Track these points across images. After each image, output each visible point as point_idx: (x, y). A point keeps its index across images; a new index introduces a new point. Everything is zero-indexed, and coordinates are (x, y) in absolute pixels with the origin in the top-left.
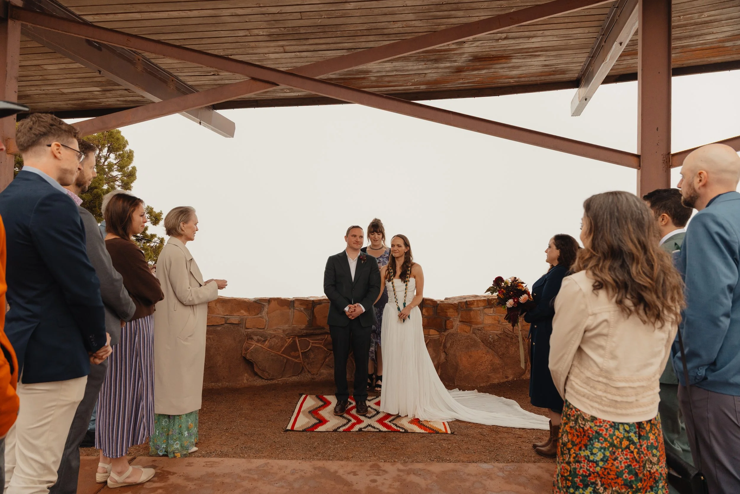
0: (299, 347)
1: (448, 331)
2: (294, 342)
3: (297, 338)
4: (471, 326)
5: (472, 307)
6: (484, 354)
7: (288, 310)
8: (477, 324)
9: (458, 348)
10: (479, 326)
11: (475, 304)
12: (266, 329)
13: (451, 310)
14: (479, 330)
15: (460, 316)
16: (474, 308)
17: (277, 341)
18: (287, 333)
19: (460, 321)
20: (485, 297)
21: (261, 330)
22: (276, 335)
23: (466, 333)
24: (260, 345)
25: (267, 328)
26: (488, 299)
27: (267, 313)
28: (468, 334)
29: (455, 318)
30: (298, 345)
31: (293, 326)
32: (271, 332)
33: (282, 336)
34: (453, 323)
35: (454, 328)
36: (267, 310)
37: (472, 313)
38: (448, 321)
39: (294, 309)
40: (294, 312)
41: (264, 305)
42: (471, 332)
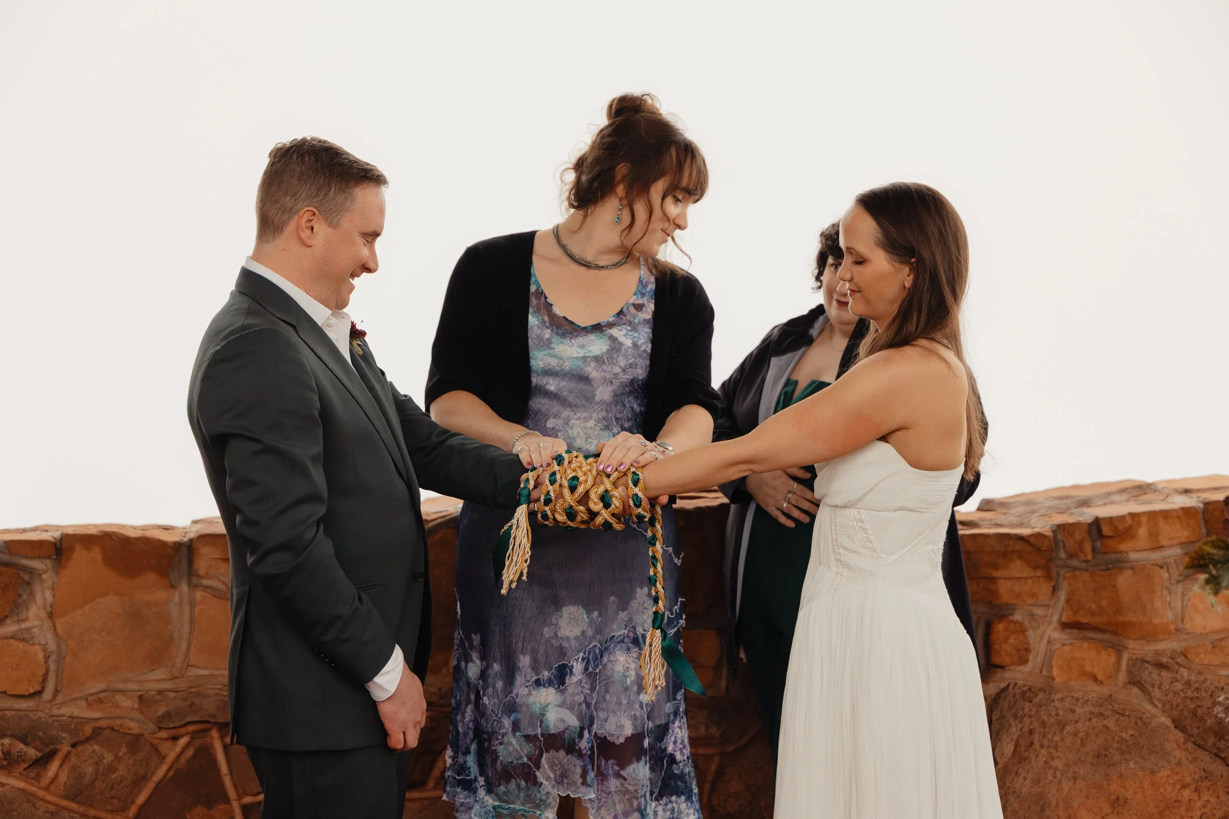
0: (227, 781)
1: (999, 673)
2: (204, 754)
3: (215, 734)
4: (1118, 650)
5: (1123, 547)
6: (1184, 786)
7: (161, 595)
8: (1150, 635)
9: (1058, 764)
10: (1160, 646)
11: (1143, 532)
12: (47, 695)
13: (1018, 568)
14: (1161, 666)
15: (1063, 595)
16: (1133, 556)
17: (109, 757)
18: (162, 710)
19: (1065, 626)
20: (1187, 491)
21: (24, 704)
22: (103, 723)
23: (1092, 686)
24: (21, 785)
25: (56, 692)
26: (1207, 504)
27: (51, 615)
28: (1105, 690)
29: (1039, 611)
30: (224, 769)
31: (193, 672)
32: (76, 713)
33: (134, 727)
34: (1030, 633)
35: (1035, 660)
36: (48, 595)
37: (1124, 580)
38: (1000, 627)
39: (191, 586)
40: (193, 604)
41: (31, 571)
42: (1122, 677)
